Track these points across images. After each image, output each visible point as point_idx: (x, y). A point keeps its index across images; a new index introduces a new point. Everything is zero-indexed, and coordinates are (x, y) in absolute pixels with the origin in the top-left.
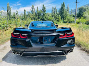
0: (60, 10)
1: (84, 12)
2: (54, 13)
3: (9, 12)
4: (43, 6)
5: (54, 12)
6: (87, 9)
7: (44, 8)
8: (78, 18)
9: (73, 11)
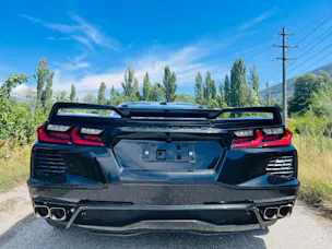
0: (226, 83)
1: (314, 93)
2: (206, 95)
3: (44, 88)
4: (167, 71)
5: (206, 91)
6: (322, 84)
7: (169, 78)
8: (292, 114)
9: (274, 88)
